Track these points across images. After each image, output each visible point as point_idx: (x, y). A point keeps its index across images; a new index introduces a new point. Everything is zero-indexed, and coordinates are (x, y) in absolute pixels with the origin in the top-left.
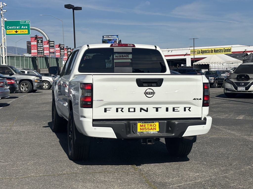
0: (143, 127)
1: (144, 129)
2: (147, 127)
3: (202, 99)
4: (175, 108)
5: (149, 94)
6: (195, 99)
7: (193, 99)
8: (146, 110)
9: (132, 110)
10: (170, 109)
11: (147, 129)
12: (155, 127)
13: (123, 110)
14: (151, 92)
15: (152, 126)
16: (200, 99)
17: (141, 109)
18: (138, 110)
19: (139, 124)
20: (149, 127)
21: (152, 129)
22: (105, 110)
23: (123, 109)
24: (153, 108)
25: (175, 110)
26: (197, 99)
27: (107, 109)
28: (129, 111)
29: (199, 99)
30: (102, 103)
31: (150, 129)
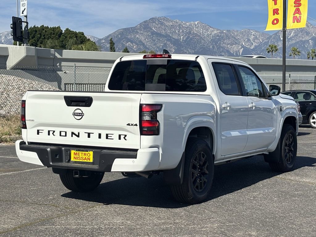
0: (77, 156)
1: (78, 158)
2: (81, 156)
3: (138, 124)
4: (109, 135)
5: (77, 115)
6: (129, 125)
7: (127, 125)
8: (77, 135)
9: (63, 134)
10: (103, 136)
11: (81, 158)
12: (89, 157)
13: (54, 134)
14: (79, 113)
15: (87, 155)
16: (136, 125)
17: (73, 133)
18: (69, 134)
19: (73, 152)
20: (83, 156)
21: (86, 159)
22: (38, 132)
23: (54, 132)
24: (85, 133)
25: (109, 138)
26: (132, 125)
27: (40, 131)
28: (60, 135)
29: (134, 125)
30: (33, 124)
31: (84, 158)
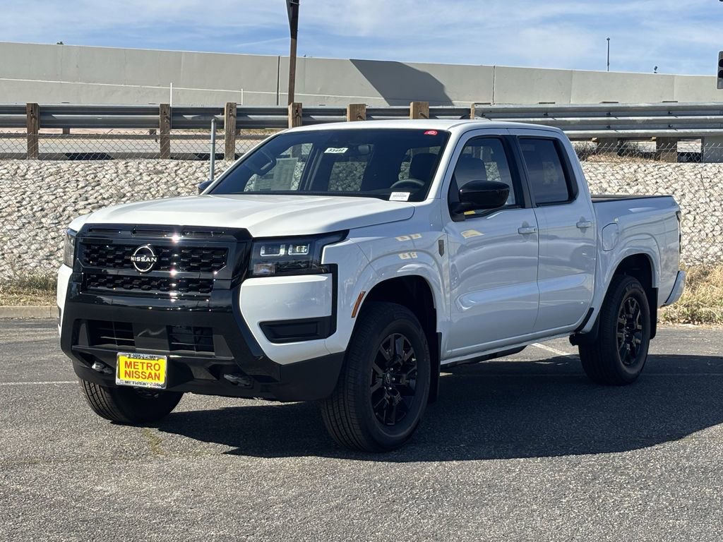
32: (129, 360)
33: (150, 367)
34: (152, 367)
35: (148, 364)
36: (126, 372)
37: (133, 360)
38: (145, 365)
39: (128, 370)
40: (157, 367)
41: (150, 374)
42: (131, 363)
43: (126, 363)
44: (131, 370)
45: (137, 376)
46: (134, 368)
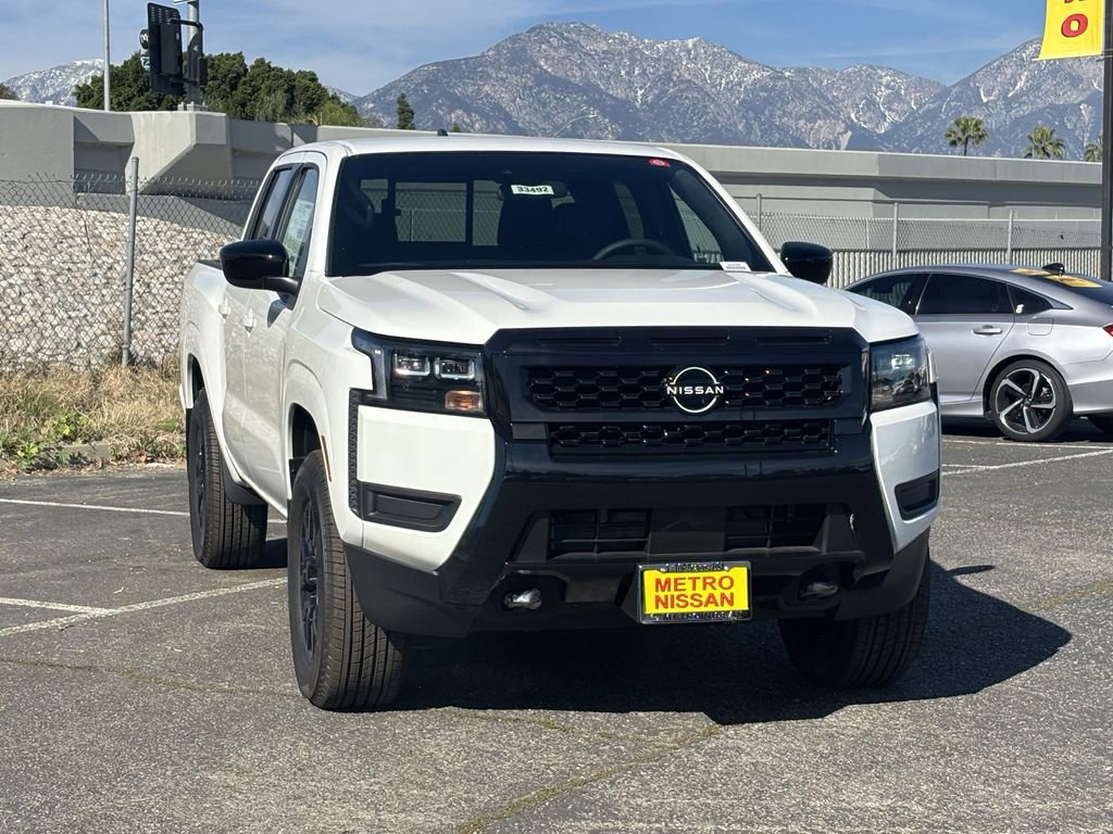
32: (663, 577)
33: (711, 584)
34: (716, 585)
35: (705, 579)
36: (658, 599)
37: (672, 576)
38: (699, 583)
39: (662, 595)
40: (726, 583)
41: (711, 596)
42: (668, 581)
43: (658, 582)
44: (669, 594)
45: (682, 604)
46: (676, 589)
